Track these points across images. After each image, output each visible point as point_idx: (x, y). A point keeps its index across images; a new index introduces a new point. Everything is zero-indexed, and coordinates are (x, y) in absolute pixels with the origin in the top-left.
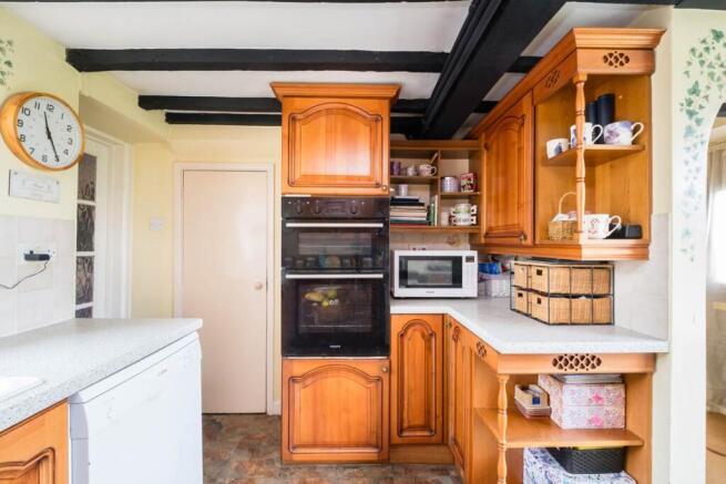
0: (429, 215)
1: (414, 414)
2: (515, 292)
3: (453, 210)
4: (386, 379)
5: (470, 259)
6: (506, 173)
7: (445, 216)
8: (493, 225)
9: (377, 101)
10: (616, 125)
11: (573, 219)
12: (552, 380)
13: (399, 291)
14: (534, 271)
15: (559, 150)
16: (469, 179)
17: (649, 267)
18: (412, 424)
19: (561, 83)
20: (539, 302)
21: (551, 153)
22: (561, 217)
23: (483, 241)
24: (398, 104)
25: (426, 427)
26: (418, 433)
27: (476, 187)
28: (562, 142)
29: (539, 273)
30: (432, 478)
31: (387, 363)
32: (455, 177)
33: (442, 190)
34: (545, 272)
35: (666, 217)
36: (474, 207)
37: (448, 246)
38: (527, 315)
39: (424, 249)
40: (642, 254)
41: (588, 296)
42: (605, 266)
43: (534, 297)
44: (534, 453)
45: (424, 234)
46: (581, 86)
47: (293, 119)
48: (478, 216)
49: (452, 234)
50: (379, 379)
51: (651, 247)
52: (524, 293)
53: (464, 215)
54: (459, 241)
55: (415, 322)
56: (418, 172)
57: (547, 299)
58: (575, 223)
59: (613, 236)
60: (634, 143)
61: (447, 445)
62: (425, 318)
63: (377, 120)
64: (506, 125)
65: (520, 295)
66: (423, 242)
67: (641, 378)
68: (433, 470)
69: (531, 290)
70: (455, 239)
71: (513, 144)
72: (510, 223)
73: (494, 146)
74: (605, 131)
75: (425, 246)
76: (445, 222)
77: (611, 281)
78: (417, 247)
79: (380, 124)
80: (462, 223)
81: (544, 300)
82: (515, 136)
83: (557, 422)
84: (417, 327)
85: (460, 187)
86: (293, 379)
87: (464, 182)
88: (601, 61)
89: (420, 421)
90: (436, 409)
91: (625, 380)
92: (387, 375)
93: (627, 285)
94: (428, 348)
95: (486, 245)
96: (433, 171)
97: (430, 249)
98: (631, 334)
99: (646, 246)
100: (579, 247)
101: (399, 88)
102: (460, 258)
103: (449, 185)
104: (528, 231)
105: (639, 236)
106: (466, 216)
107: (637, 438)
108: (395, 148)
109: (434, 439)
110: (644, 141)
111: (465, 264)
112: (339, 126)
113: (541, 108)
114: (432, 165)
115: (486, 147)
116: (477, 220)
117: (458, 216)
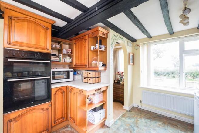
0: (59, 59)
1: (58, 115)
2: (83, 78)
3: (65, 58)
4: (50, 108)
5: (71, 71)
6: (81, 51)
7: (63, 60)
8: (77, 63)
9: (47, 23)
10: (102, 46)
11: (96, 62)
12: (93, 95)
13: (52, 81)
14: (88, 73)
15: (93, 48)
16: (70, 51)
17: (107, 71)
18: (58, 118)
19: (95, 35)
20: (90, 79)
21: (92, 49)
22: (94, 62)
23: (74, 66)
24: (53, 26)
25: (62, 117)
26: (60, 120)
27: (72, 53)
28: (94, 47)
29: (90, 73)
30: (64, 130)
31: (50, 103)
32: (66, 50)
33: (63, 53)
34: (91, 73)
35: (109, 63)
36: (71, 58)
37: (63, 68)
38: (87, 83)
39: (56, 69)
40: (106, 69)
41: (98, 77)
42: (100, 71)
43: (89, 79)
44: (89, 111)
45: (56, 64)
46: (99, 37)
47: (10, 18)
48: (72, 60)
49: (64, 65)
50: (48, 109)
51: (107, 68)
52: (86, 78)
53: (68, 60)
54: (66, 67)
55: (59, 89)
56: (56, 47)
57: (92, 79)
58: (97, 63)
59: (102, 66)
60: (105, 49)
61: (68, 120)
62: (61, 88)
63: (47, 29)
64: (81, 40)
65: (85, 79)
66: (56, 66)
67: (106, 91)
68: (64, 128)
69: (88, 77)
70: (65, 66)
71: (83, 45)
72: (82, 62)
73: (78, 44)
74: (101, 46)
75: (56, 68)
76: (63, 61)
77: (100, 74)
78: (54, 68)
79: (48, 31)
80: (68, 62)
81: (91, 79)
82: (84, 43)
83: (94, 103)
84: (60, 91)
85: (67, 52)
86: (10, 121)
87: (68, 51)
88: (101, 34)
89: (60, 117)
90: (64, 111)
91: (103, 92)
92: (51, 107)
93: (103, 75)
94: (63, 96)
95: (75, 67)
96: (60, 47)
97: (58, 69)
98: (104, 83)
99: (106, 68)
100: (98, 68)
101: (55, 22)
102: (69, 71)
103: (64, 52)
104: (87, 65)
105: (105, 66)
106: (69, 60)
107: (105, 101)
108: (52, 39)
109: (64, 120)
110: (106, 49)
111: (70, 72)
112: (33, 27)
113: (90, 39)
114: (60, 45)
115: (75, 43)
116: (72, 61)
117: (67, 60)
